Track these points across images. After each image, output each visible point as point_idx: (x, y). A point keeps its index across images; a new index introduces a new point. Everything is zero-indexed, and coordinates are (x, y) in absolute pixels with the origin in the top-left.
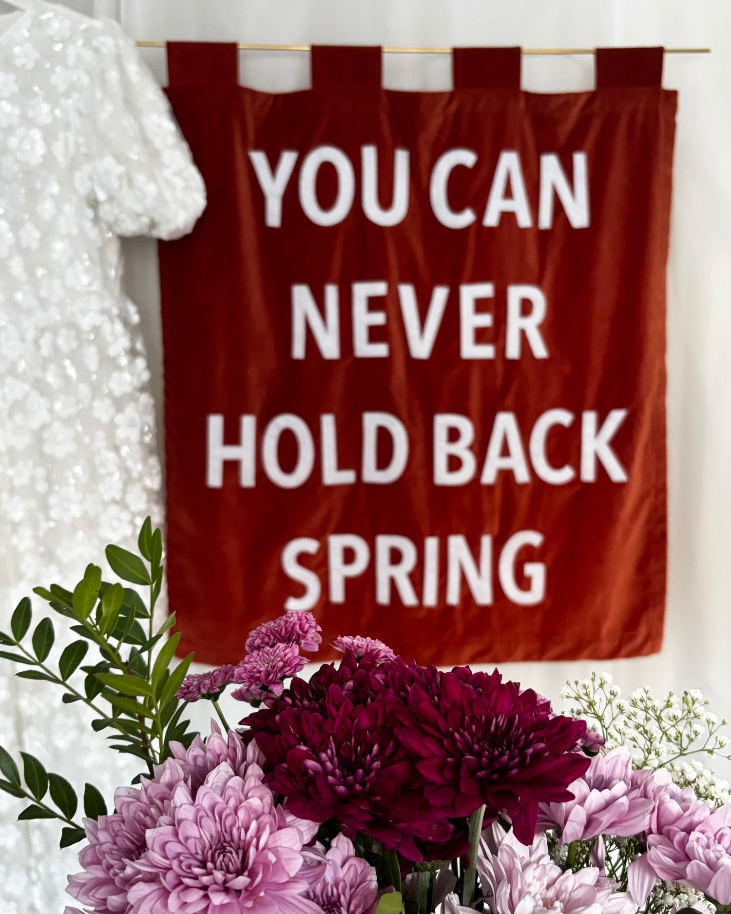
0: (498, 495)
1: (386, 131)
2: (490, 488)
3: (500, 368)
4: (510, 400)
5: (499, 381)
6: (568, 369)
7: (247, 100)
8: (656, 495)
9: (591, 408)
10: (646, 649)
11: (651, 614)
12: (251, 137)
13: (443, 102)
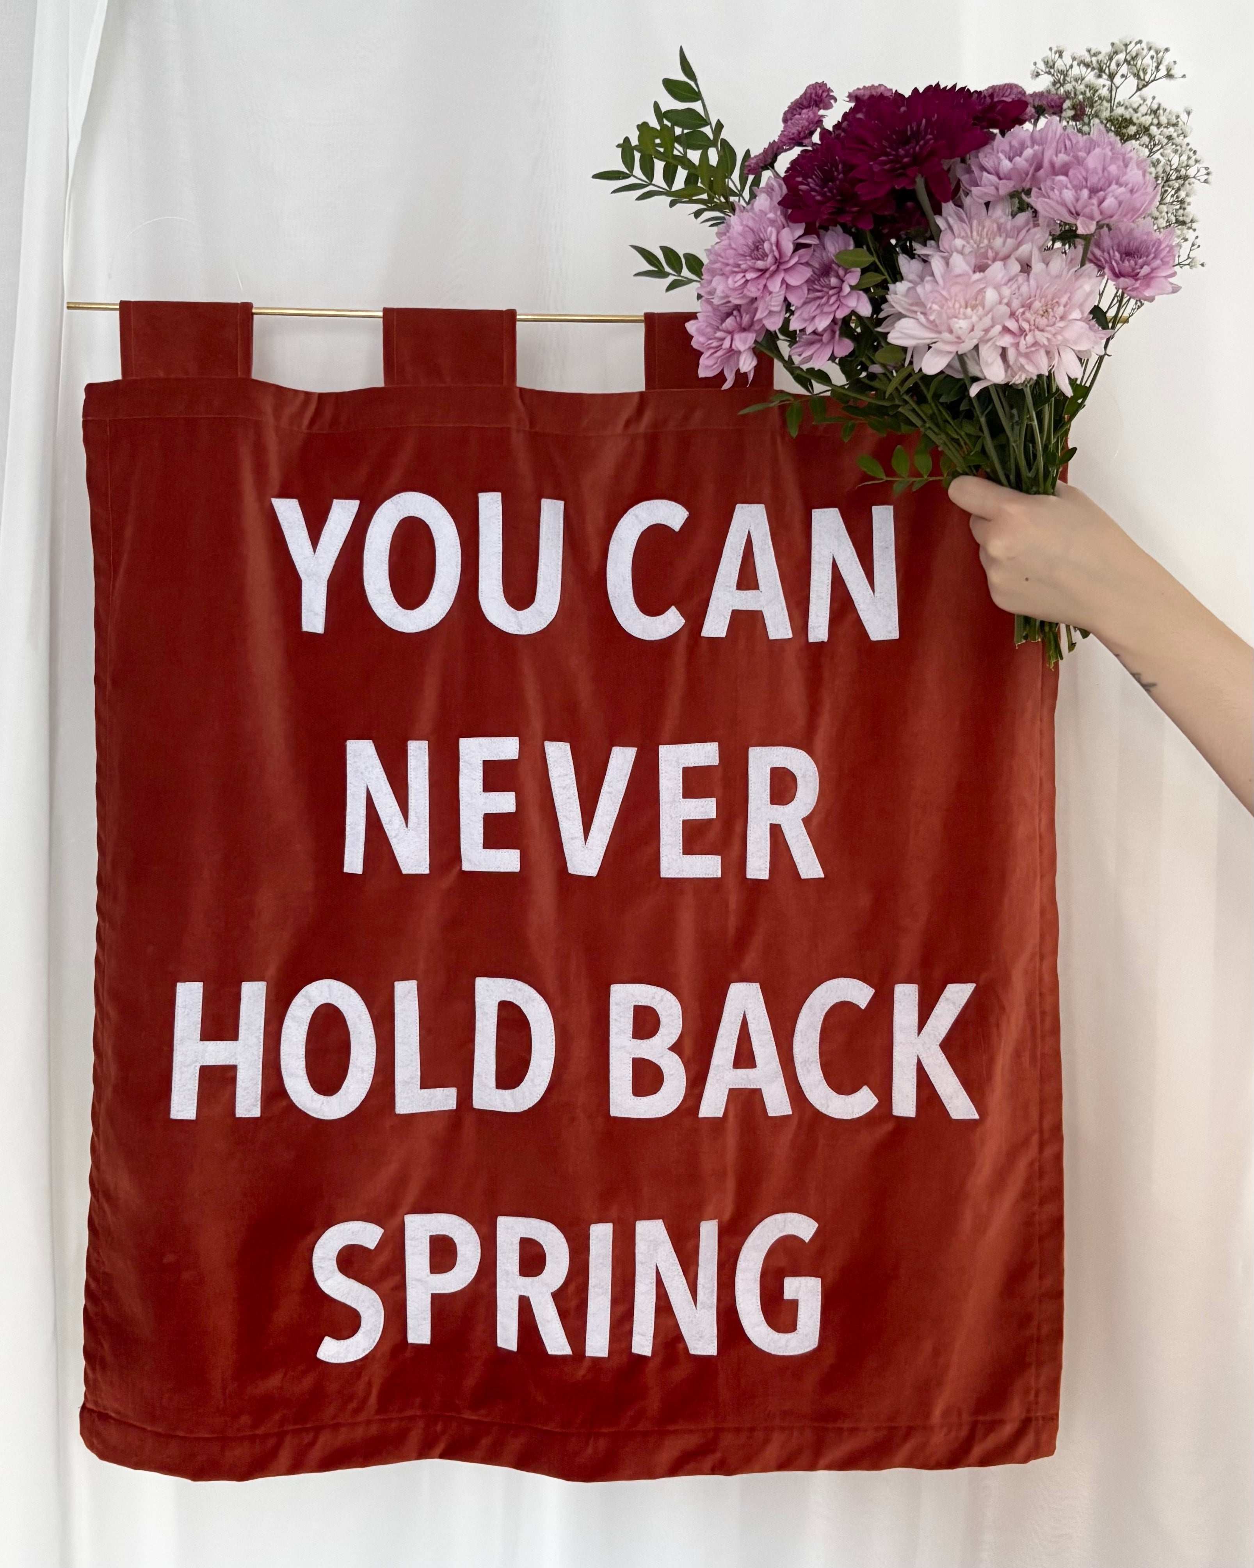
0: (731, 1139)
1: (523, 464)
2: (716, 1124)
3: (733, 900)
4: (751, 958)
5: (732, 923)
6: (864, 901)
7: (267, 405)
8: (1042, 1146)
9: (908, 980)
10: (1023, 1448)
11: (1031, 1378)
12: (275, 473)
13: (627, 413)
